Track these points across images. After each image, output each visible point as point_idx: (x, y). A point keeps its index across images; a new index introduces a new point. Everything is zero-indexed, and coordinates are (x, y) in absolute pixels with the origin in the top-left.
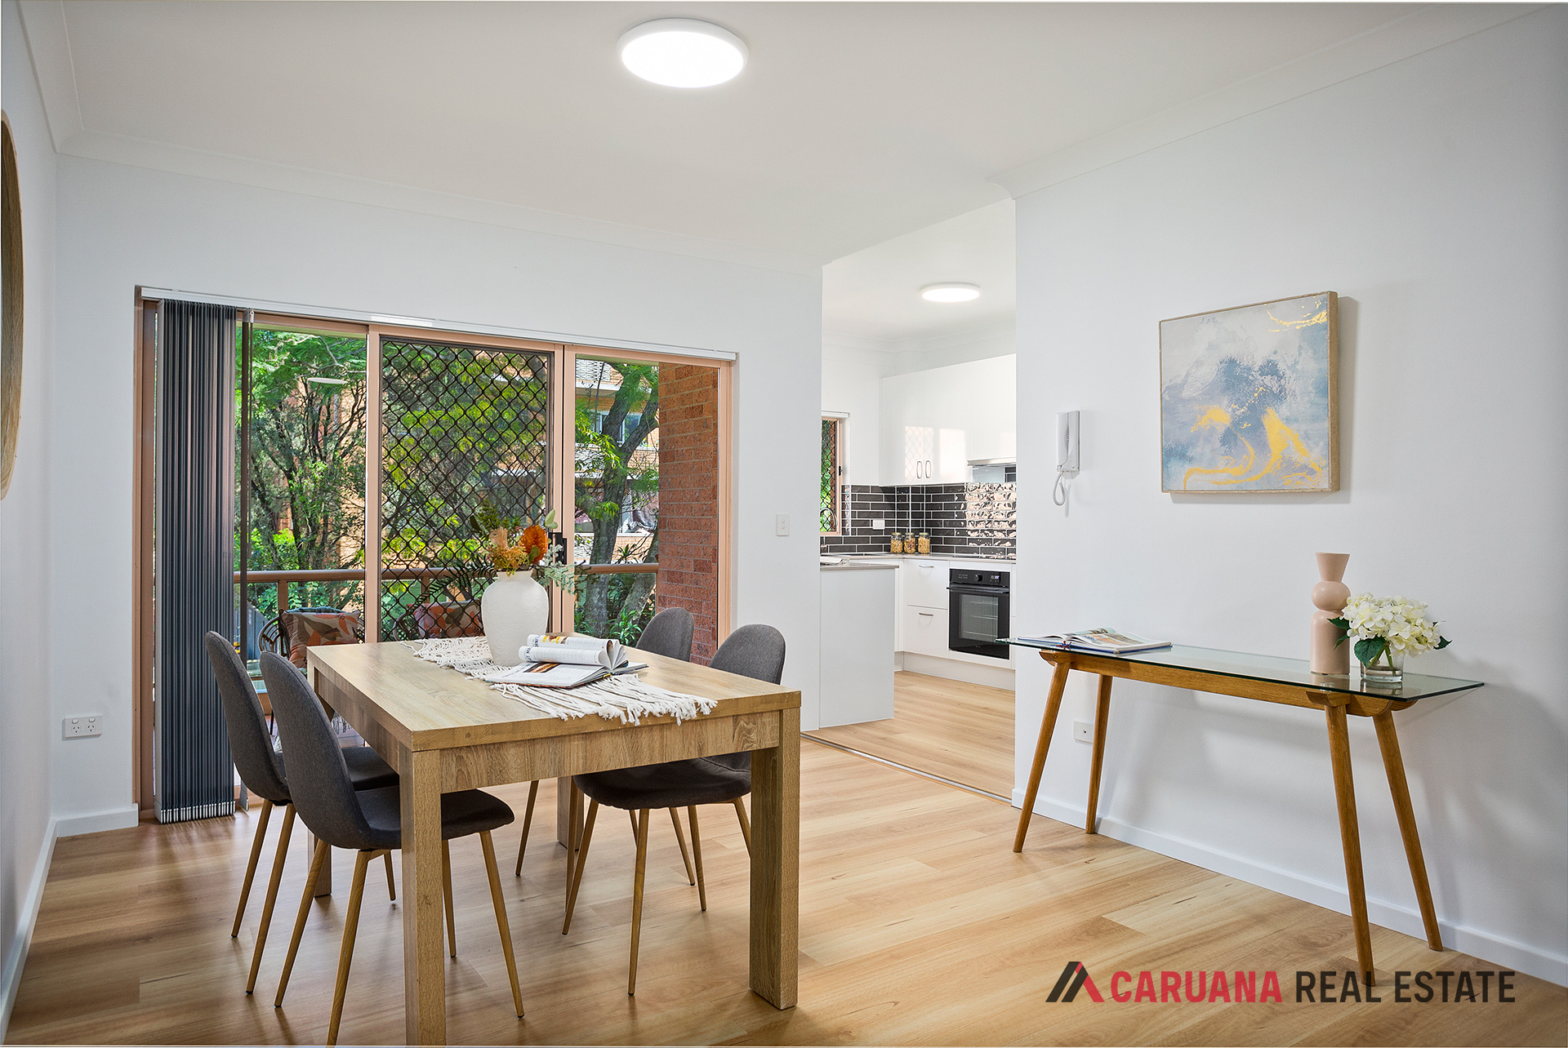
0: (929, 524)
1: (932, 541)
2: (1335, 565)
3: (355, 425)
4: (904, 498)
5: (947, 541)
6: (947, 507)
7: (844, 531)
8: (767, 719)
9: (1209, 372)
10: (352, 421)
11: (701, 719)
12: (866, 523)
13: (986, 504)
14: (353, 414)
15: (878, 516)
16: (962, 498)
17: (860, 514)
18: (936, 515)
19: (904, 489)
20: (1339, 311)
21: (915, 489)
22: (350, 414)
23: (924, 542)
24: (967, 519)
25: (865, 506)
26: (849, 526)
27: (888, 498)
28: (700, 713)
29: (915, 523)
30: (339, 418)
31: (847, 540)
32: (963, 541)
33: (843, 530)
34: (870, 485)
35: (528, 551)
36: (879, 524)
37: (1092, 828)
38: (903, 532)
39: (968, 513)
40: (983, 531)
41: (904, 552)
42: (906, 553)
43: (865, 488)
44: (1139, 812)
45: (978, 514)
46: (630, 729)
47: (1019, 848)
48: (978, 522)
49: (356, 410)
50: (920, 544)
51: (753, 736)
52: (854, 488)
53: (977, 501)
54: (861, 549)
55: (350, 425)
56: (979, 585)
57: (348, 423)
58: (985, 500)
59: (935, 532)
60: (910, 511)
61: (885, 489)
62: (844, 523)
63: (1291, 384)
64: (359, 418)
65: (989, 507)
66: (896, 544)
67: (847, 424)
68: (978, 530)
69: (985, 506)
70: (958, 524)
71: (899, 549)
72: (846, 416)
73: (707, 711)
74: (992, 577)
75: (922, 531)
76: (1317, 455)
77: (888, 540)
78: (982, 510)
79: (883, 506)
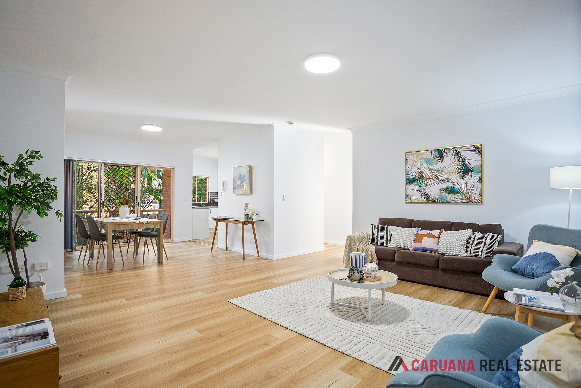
2: (247, 205)
3: (88, 173)
8: (158, 224)
9: (238, 176)
10: (86, 172)
11: (148, 223)
12: (214, 200)
14: (87, 170)
17: (212, 198)
20: (251, 168)
22: (86, 169)
25: (214, 196)
26: (210, 201)
28: (148, 222)
30: (82, 170)
31: (209, 204)
33: (209, 202)
35: (126, 202)
37: (227, 249)
43: (214, 192)
44: (232, 245)
46: (138, 224)
47: (212, 251)
49: (88, 168)
51: (156, 226)
52: (211, 192)
54: (212, 206)
55: (86, 173)
57: (85, 173)
62: (209, 200)
63: (246, 179)
64: (89, 171)
67: (209, 178)
73: (149, 222)
76: (248, 189)
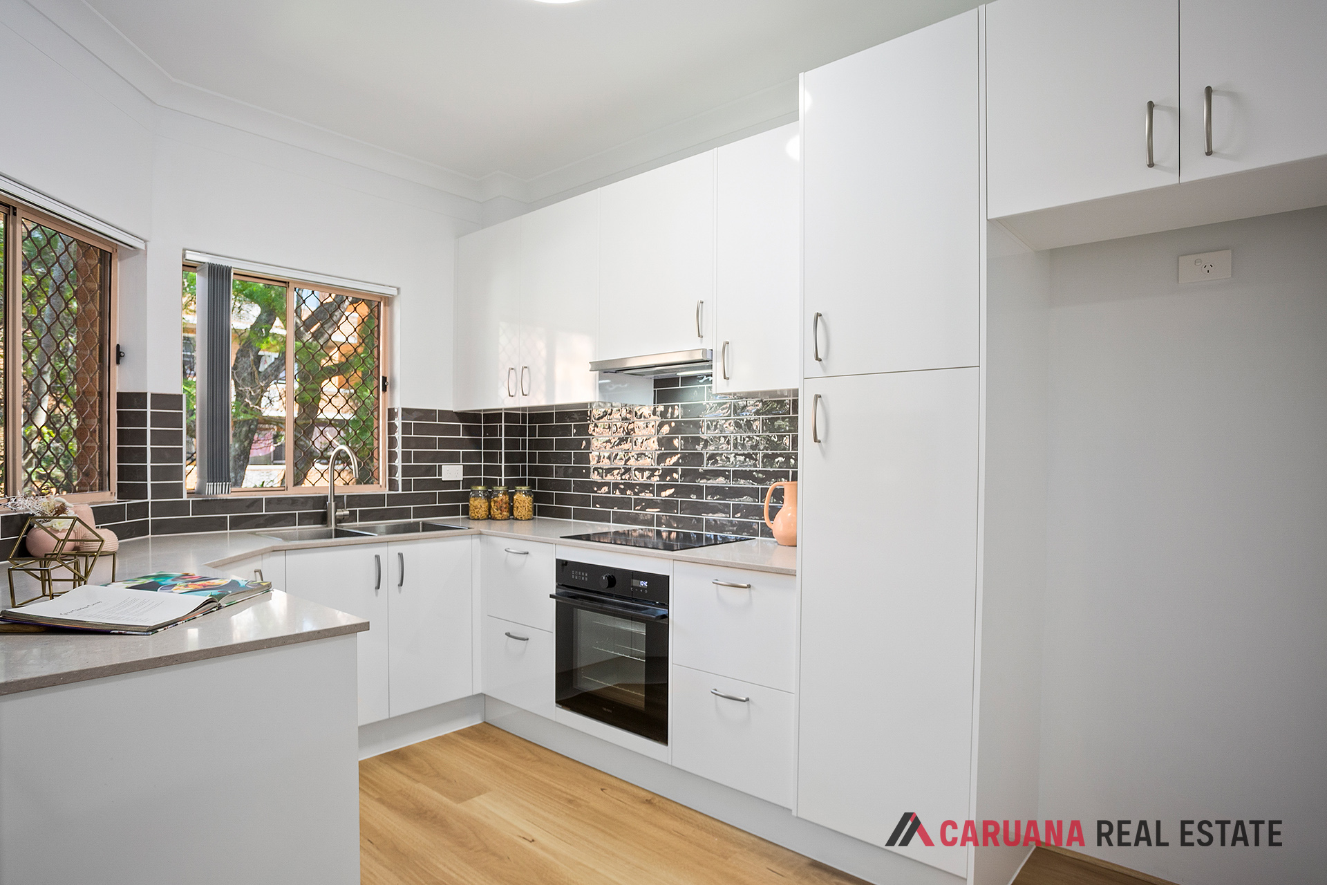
0: (533, 471)
1: (537, 498)
4: (492, 431)
5: (560, 499)
6: (561, 444)
7: (392, 484)
12: (430, 471)
13: (622, 440)
15: (452, 459)
16: (583, 430)
17: (418, 457)
18: (544, 457)
19: (493, 416)
21: (511, 416)
23: (523, 500)
24: (593, 463)
25: (429, 443)
26: (398, 476)
27: (468, 430)
29: (511, 471)
32: (585, 501)
33: (391, 481)
34: (437, 408)
36: (452, 472)
38: (490, 484)
39: (593, 456)
40: (616, 485)
41: (490, 517)
42: (494, 519)
43: (428, 414)
45: (609, 458)
48: (609, 471)
50: (516, 504)
52: (406, 412)
53: (607, 435)
56: (610, 596)
58: (622, 435)
59: (543, 484)
60: (503, 451)
61: (463, 416)
62: (391, 471)
65: (626, 446)
66: (478, 504)
67: (397, 308)
68: (607, 484)
69: (619, 444)
70: (577, 472)
71: (482, 512)
72: (393, 292)
74: (635, 583)
75: (522, 482)
77: (466, 497)
78: (616, 449)
79: (459, 445)
